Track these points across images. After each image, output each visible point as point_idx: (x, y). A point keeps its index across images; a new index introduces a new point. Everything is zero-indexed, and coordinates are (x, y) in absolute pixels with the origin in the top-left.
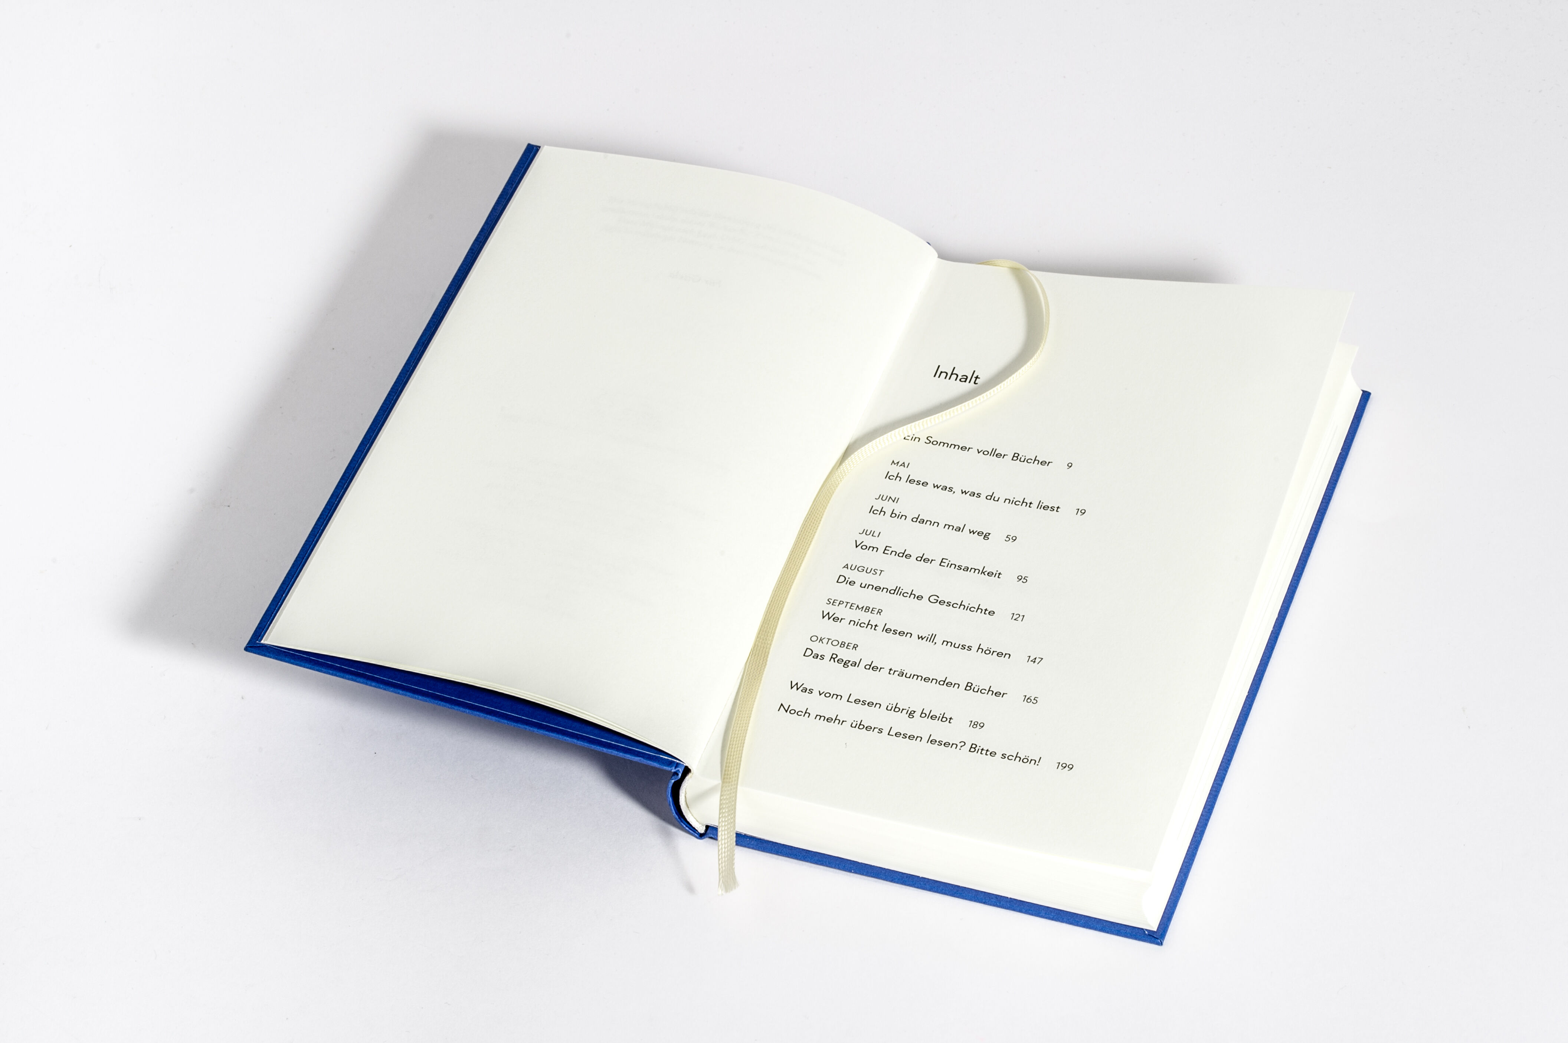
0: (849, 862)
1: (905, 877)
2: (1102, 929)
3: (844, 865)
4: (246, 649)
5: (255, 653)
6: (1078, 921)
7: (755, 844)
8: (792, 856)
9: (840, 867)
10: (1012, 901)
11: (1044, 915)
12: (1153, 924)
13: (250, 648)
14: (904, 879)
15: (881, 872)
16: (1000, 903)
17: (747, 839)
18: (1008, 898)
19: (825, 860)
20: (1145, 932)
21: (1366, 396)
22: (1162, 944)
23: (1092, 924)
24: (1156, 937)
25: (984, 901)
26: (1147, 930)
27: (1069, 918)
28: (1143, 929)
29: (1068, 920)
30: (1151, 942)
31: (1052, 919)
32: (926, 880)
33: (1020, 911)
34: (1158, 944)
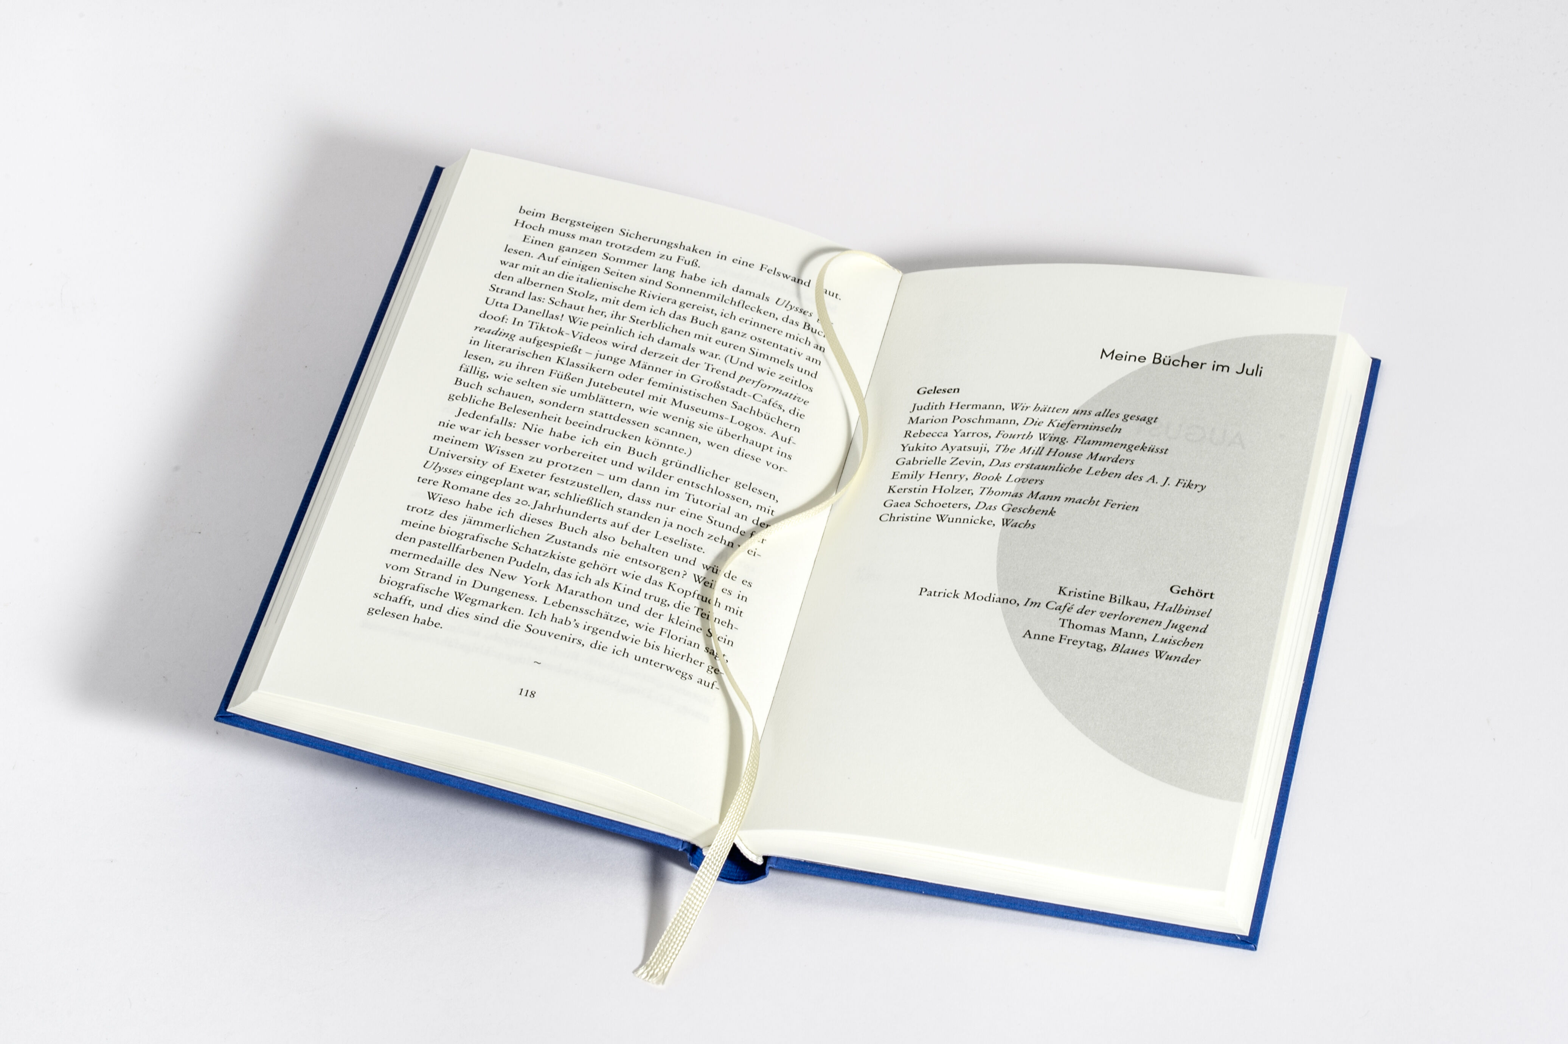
0: (918, 883)
1: (979, 896)
2: (1192, 937)
3: (913, 886)
4: (216, 719)
5: (227, 723)
6: (1166, 931)
7: (817, 870)
8: (857, 880)
9: (910, 889)
10: (1094, 913)
11: (1129, 926)
12: (1244, 930)
13: (220, 718)
14: (978, 898)
15: (953, 891)
16: (1082, 916)
17: (807, 865)
18: (1089, 910)
19: (892, 882)
20: (1237, 938)
21: (1376, 364)
22: (1256, 949)
23: (1181, 932)
24: (1249, 942)
25: (1065, 915)
26: (1239, 935)
27: (1157, 927)
28: (1234, 935)
29: (1156, 929)
30: (1244, 948)
31: (1139, 930)
32: (1001, 897)
33: (1104, 924)
34: (1252, 949)
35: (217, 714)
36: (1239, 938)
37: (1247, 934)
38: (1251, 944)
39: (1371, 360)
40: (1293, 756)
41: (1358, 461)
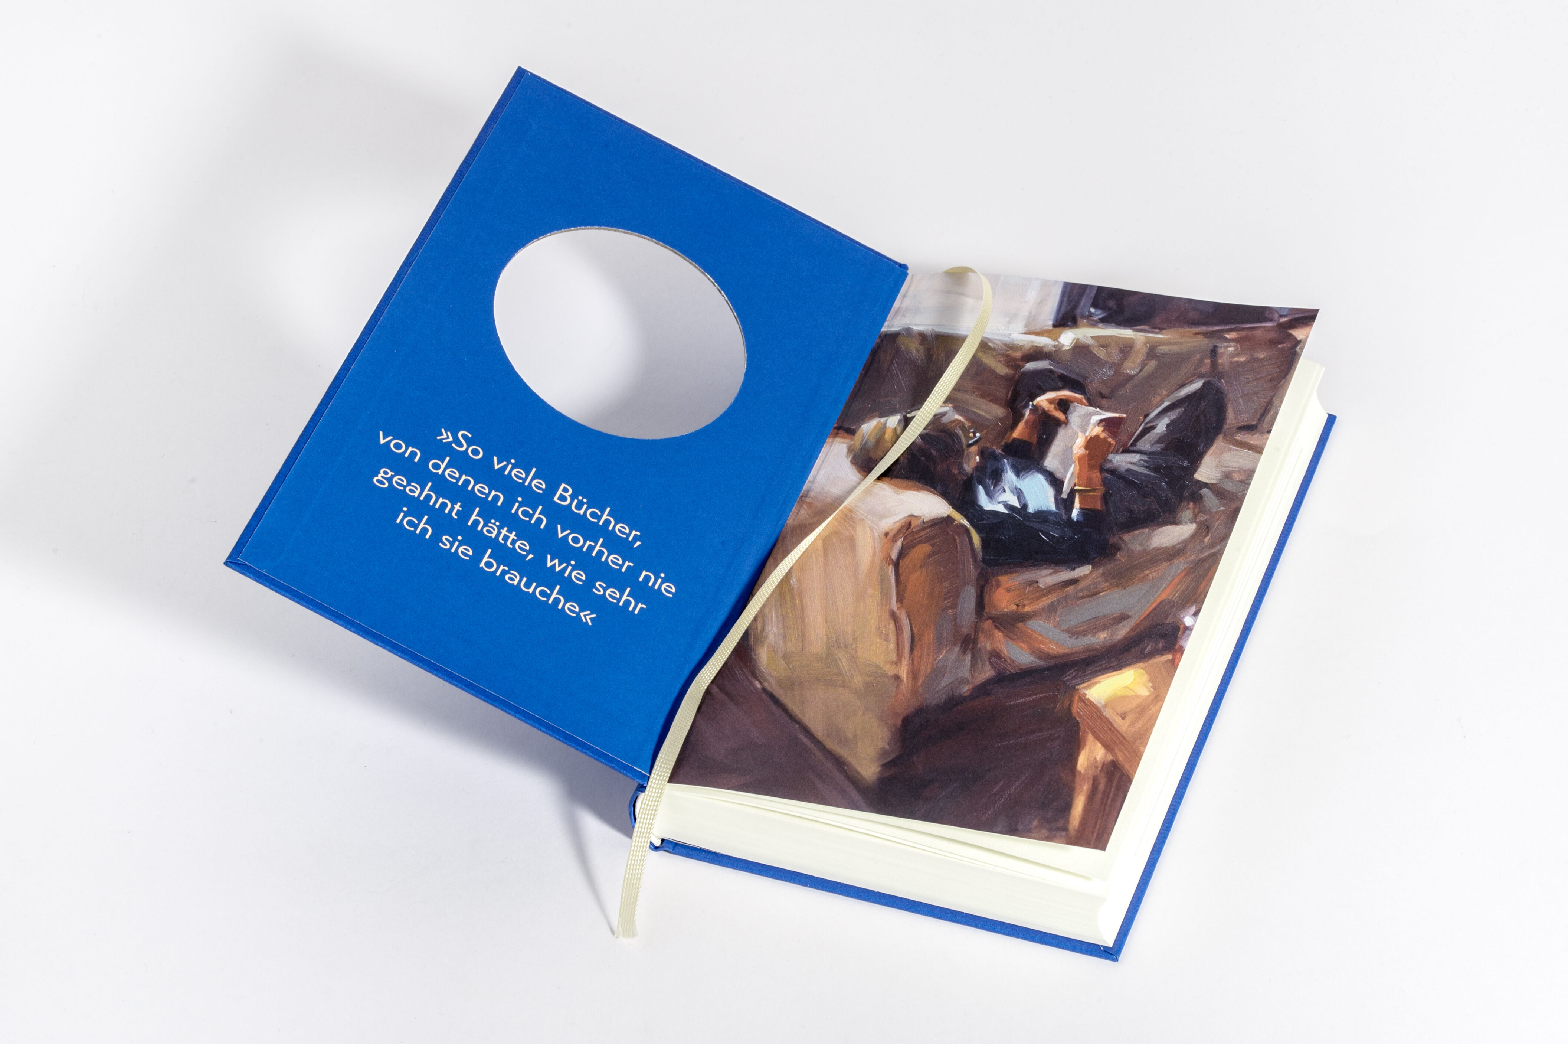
0: (805, 876)
1: (861, 892)
2: (1057, 944)
3: (797, 878)
4: (226, 563)
5: (235, 569)
6: (1033, 937)
9: (796, 881)
10: (967, 916)
11: (999, 930)
12: (1109, 940)
13: (229, 563)
14: (859, 894)
15: (837, 887)
17: (702, 852)
18: (963, 913)
19: (780, 874)
20: (1100, 948)
22: (1117, 961)
23: (1047, 939)
24: (1111, 953)
25: (939, 916)
26: (1102, 946)
27: (1025, 933)
28: (1098, 945)
29: (1024, 935)
30: (1107, 958)
31: (1008, 934)
32: (882, 894)
33: (976, 926)
34: (1113, 960)
35: (228, 559)
36: (1102, 948)
37: (1111, 946)
38: (1113, 955)
39: (1327, 415)
40: (1185, 782)
41: (1298, 510)
